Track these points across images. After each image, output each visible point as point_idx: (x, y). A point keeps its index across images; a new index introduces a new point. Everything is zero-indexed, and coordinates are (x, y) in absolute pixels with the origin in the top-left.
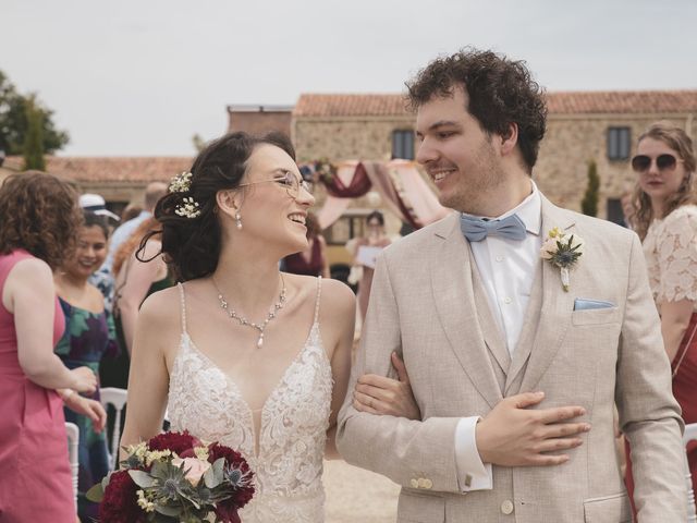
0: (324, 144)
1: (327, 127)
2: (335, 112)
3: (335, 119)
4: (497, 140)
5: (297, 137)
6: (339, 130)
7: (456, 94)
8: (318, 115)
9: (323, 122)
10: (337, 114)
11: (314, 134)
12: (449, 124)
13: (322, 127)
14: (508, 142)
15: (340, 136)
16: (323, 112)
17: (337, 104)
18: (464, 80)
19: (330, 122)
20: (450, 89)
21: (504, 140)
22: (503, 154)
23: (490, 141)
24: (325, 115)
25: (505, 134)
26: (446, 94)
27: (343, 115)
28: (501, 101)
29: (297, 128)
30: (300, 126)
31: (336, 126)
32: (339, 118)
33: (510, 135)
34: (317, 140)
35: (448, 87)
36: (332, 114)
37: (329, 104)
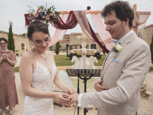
4: (124, 22)
5: (70, 37)
7: (113, 14)
12: (112, 21)
14: (127, 22)
18: (114, 10)
20: (112, 12)
21: (126, 22)
22: (125, 25)
23: (122, 23)
25: (126, 21)
26: (111, 14)
28: (124, 13)
33: (127, 20)
35: (111, 12)
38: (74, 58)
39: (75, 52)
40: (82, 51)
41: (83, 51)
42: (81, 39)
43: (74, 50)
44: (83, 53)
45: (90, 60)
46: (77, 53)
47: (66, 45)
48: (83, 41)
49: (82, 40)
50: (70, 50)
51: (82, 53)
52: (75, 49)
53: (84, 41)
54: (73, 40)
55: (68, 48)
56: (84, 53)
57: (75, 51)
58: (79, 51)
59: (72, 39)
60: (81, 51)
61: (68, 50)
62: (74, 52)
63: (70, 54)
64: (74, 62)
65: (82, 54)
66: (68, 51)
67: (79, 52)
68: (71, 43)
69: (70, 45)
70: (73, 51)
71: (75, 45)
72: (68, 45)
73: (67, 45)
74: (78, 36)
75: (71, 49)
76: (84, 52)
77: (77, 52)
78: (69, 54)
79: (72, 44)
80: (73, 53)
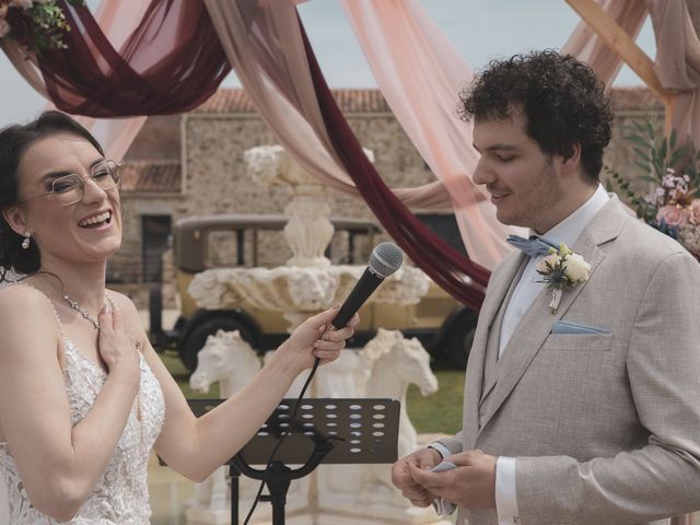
0: (222, 147)
1: (224, 125)
2: (234, 107)
3: (233, 115)
4: (558, 161)
5: (188, 138)
6: (240, 129)
7: (514, 118)
8: (215, 111)
9: (219, 119)
10: (237, 111)
11: (209, 135)
12: (507, 148)
13: (219, 126)
14: (570, 161)
15: (241, 137)
16: (220, 109)
17: (237, 100)
19: (229, 120)
20: (509, 112)
21: (566, 160)
23: (550, 163)
24: (223, 111)
25: (567, 155)
26: (504, 116)
27: (244, 111)
29: (188, 127)
30: (192, 123)
31: (236, 125)
32: (239, 115)
33: (573, 155)
34: (212, 141)
35: (506, 109)
36: (230, 111)
37: (227, 100)
38: (222, 348)
39: (229, 300)
40: (292, 289)
41: (298, 283)
42: (281, 176)
43: (216, 282)
44: (297, 301)
45: (368, 373)
46: (250, 300)
47: (146, 220)
48: (300, 189)
49: (294, 185)
50: (182, 277)
51: (290, 302)
52: (241, 262)
53: (306, 195)
54: (215, 165)
55: (168, 257)
56: (310, 307)
57: (229, 288)
58: (260, 286)
59: (211, 162)
60: (281, 283)
61: (158, 278)
62: (217, 292)
63: (180, 323)
64: (215, 385)
65: (288, 317)
66: (167, 290)
67: (267, 295)
68: (200, 204)
69: (179, 222)
70: (206, 290)
71: (239, 229)
72: (165, 220)
73: (155, 229)
74: (255, 151)
75: (193, 263)
76: (307, 294)
77: (243, 294)
78: (169, 320)
79: (209, 217)
80: (212, 302)
